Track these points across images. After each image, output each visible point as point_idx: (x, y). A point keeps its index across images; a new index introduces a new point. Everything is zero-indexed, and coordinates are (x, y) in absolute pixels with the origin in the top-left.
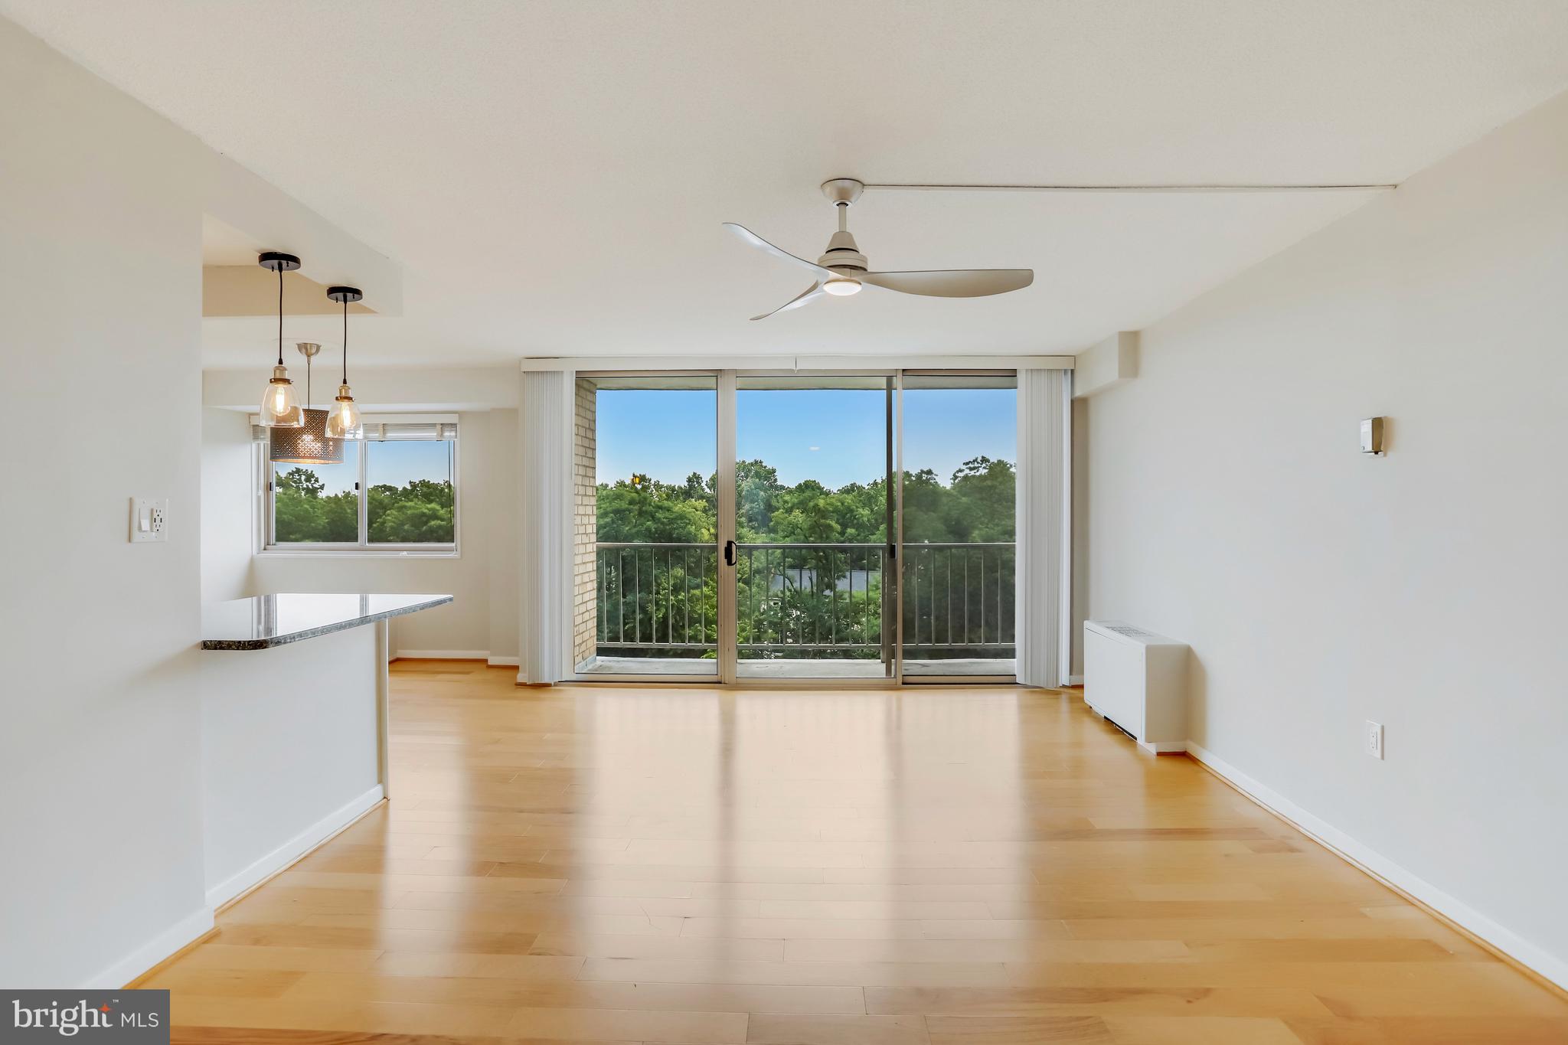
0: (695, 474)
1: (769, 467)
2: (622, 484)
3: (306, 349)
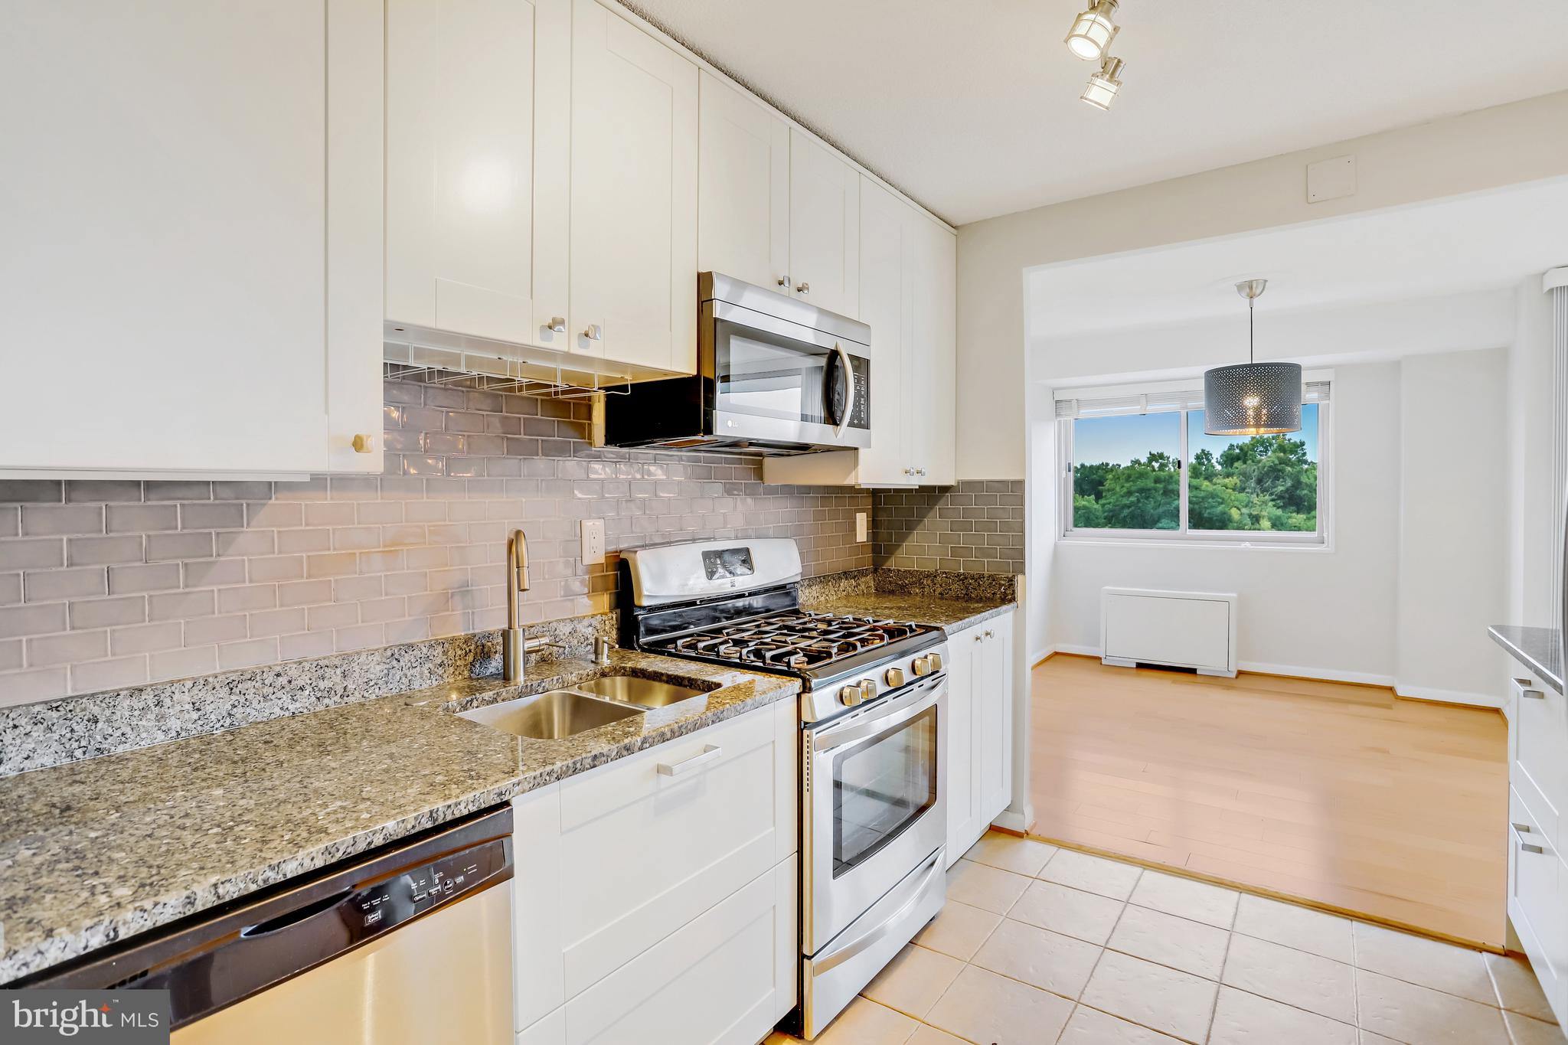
1: (1294, 442)
3: (1250, 289)
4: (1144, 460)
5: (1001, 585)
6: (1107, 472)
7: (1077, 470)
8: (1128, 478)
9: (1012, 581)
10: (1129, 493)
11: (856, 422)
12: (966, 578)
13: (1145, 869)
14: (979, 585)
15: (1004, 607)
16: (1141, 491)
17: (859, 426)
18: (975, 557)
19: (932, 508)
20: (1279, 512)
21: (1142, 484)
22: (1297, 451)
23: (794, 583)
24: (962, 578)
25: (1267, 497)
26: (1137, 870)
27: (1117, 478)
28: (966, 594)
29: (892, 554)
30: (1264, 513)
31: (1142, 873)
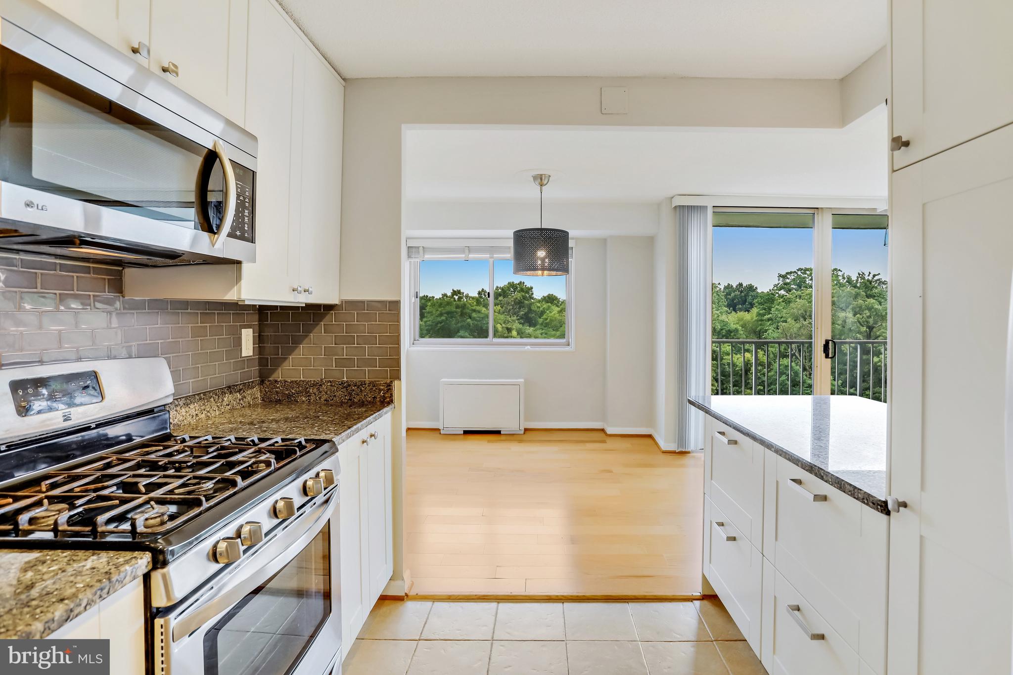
0: (483, 289)
1: (529, 285)
2: (445, 295)
3: (541, 180)
4: (449, 294)
5: (380, 390)
6: (427, 301)
7: (422, 298)
8: (440, 305)
9: (390, 386)
10: (441, 315)
11: (238, 233)
12: (349, 385)
13: (498, 603)
14: (361, 391)
15: (385, 410)
16: (448, 313)
17: (242, 238)
18: (357, 367)
19: (318, 324)
20: (521, 326)
21: (449, 309)
22: (529, 292)
23: (164, 405)
24: (346, 386)
25: (515, 318)
26: (494, 605)
27: (433, 305)
28: (349, 399)
29: (279, 366)
30: (514, 327)
31: (498, 606)
